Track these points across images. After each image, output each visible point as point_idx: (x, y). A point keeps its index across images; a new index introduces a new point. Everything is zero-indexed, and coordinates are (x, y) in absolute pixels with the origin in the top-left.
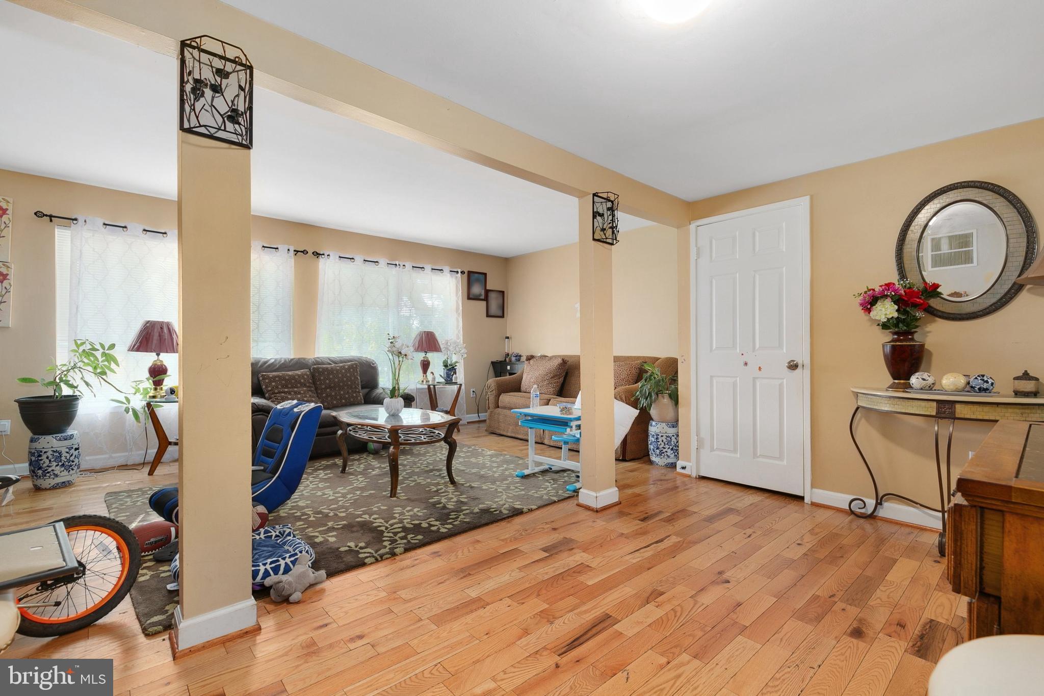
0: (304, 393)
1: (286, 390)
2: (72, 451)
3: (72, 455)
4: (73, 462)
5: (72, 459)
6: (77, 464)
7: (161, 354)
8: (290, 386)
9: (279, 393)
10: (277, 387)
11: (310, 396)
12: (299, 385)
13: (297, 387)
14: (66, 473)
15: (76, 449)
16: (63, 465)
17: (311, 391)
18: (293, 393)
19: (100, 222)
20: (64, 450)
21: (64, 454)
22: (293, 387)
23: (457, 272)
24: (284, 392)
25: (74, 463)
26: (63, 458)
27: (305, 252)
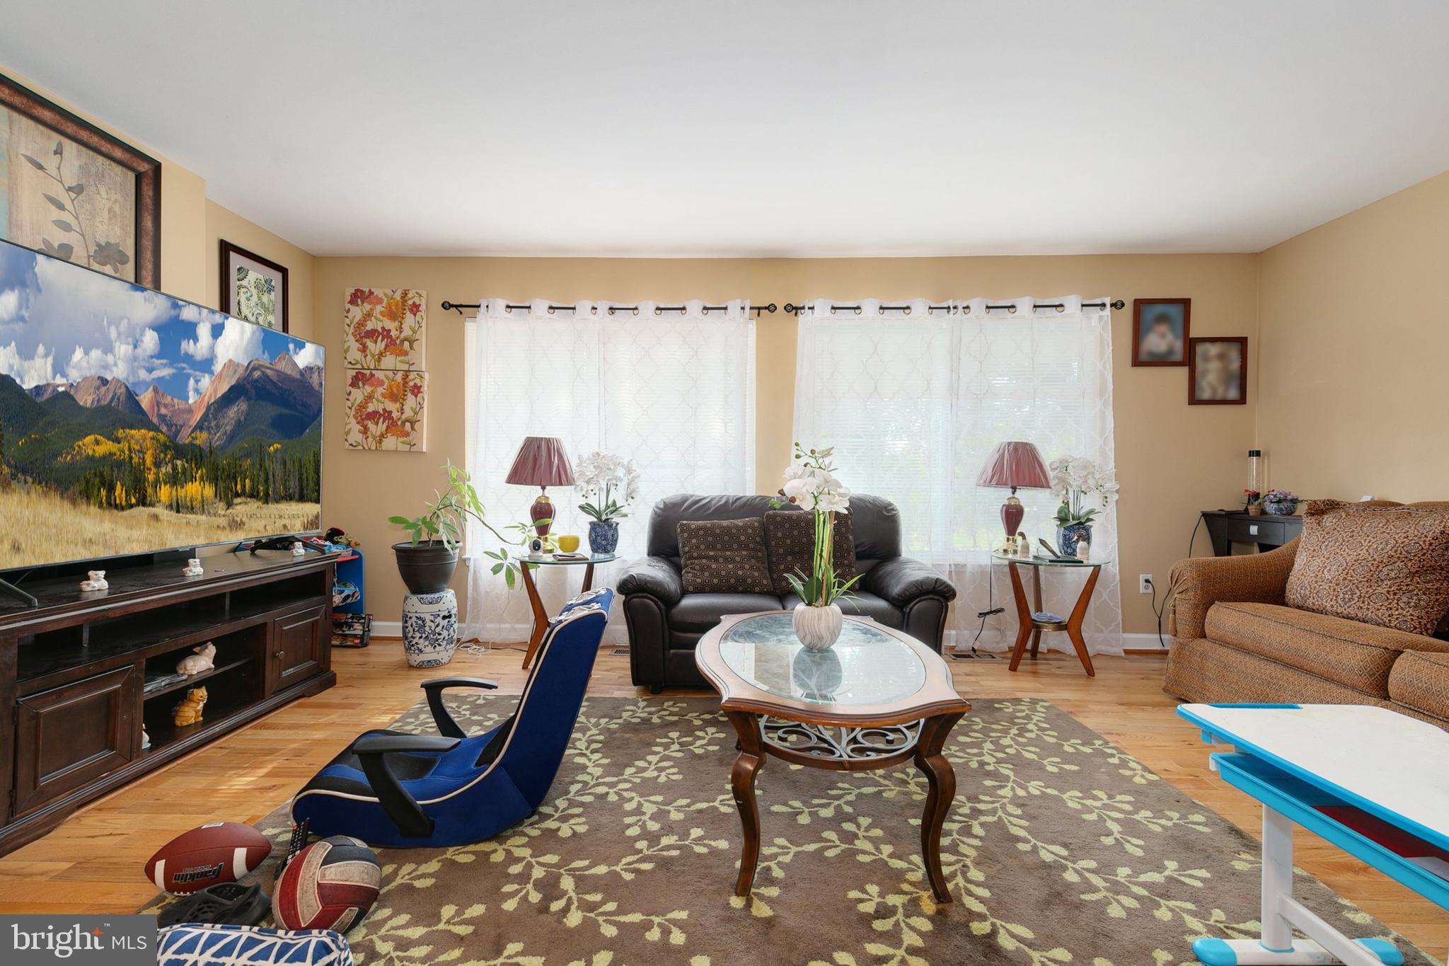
0: (742, 561)
1: (712, 553)
2: (439, 620)
3: (438, 626)
4: (440, 634)
5: (438, 630)
6: (447, 638)
7: (547, 487)
8: (719, 546)
9: (699, 557)
10: (698, 547)
11: (751, 567)
12: (735, 546)
13: (731, 550)
14: (430, 649)
15: (444, 618)
16: (427, 637)
17: (756, 558)
18: (721, 560)
19: (501, 304)
20: (428, 618)
21: (428, 623)
22: (724, 549)
23: (1104, 305)
24: (708, 558)
25: (442, 637)
26: (427, 629)
27: (771, 308)
